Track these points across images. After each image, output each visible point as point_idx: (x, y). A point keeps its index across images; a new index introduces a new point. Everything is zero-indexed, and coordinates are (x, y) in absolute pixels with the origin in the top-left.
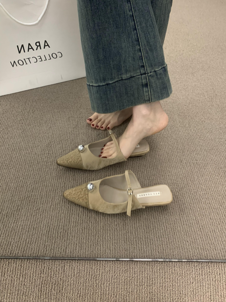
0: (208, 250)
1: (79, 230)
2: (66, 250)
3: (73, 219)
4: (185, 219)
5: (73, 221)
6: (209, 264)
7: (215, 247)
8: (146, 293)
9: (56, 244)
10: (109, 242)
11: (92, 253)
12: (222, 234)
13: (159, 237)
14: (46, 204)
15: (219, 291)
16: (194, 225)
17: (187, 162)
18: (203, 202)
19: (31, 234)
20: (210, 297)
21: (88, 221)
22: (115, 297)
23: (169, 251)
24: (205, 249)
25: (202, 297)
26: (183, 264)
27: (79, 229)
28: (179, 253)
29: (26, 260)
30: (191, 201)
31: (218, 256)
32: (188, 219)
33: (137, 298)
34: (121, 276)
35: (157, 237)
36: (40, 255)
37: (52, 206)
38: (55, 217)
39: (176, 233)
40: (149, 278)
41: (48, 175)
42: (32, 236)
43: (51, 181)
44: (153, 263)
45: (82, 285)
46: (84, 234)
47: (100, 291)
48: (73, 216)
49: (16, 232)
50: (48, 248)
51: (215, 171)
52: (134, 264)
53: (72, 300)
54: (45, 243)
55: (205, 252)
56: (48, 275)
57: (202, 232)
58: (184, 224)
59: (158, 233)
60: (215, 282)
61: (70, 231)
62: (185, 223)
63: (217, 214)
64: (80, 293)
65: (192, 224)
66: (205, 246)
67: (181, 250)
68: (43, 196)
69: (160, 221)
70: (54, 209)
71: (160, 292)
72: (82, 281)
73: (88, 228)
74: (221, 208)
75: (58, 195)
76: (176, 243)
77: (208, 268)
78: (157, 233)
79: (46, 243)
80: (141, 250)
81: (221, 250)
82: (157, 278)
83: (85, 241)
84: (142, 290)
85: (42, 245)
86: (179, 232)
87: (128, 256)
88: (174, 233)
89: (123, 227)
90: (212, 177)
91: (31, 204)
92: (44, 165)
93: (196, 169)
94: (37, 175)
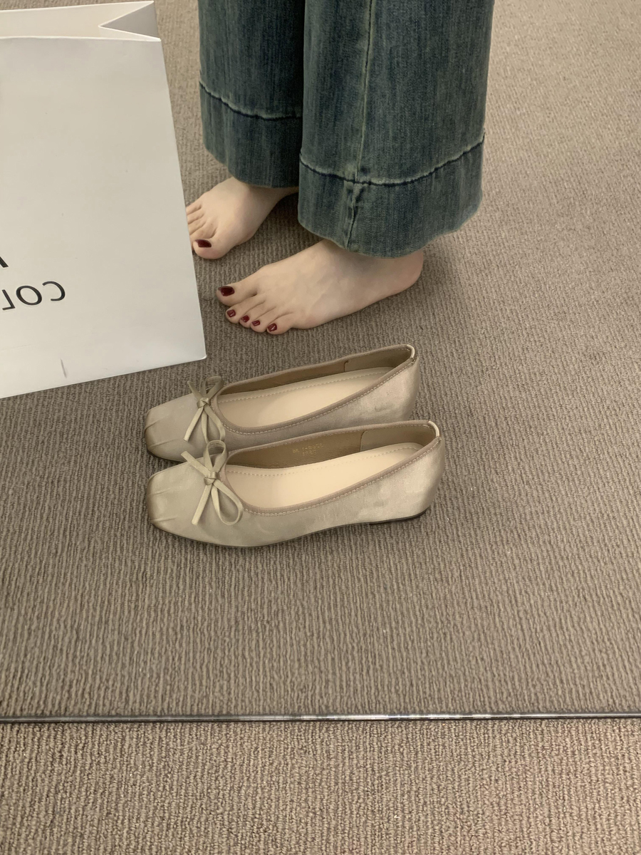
0: (540, 682)
1: (165, 633)
2: (128, 696)
3: (146, 601)
4: (475, 591)
5: (149, 606)
6: (543, 726)
7: (561, 673)
8: (361, 813)
9: (98, 677)
10: (255, 668)
11: (205, 701)
12: (583, 632)
13: (399, 647)
14: (64, 554)
15: (574, 803)
16: (502, 610)
17: (486, 416)
18: (531, 538)
19: (23, 648)
20: (548, 819)
21: (193, 605)
22: (271, 827)
23: (427, 690)
24: (532, 680)
25: (524, 822)
26: (468, 728)
27: (165, 629)
28: (456, 693)
29: (9, 726)
30: (495, 537)
31: (568, 699)
32: (485, 593)
33: (336, 828)
34: (289, 766)
35: (393, 649)
36: (51, 712)
37: (85, 562)
38: (93, 595)
39: (451, 635)
40: (369, 769)
41: (69, 462)
42: (26, 655)
43: (79, 481)
44: (383, 726)
45: (174, 794)
46: (181, 645)
47: (228, 809)
48: (148, 592)
50: (74, 690)
51: (570, 443)
52: (327, 730)
53: (145, 837)
54: (65, 675)
55: (532, 689)
56: (75, 767)
57: (526, 632)
58: (472, 608)
59: (398, 634)
60: (561, 777)
61: (138, 635)
62: (475, 604)
63: (569, 575)
64: (170, 818)
65: (496, 606)
66: (532, 672)
67: (463, 686)
68: (56, 531)
69: (402, 598)
70: (90, 571)
71: (403, 811)
72: (175, 783)
73: (192, 626)
74: (582, 554)
75: (101, 525)
76: (449, 663)
77: (539, 737)
78: (395, 636)
79: (69, 676)
80: (348, 686)
81: (577, 680)
82: (394, 769)
83: (185, 664)
84: (351, 803)
85: (57, 680)
86: (458, 631)
87: (310, 706)
88: (445, 634)
89: (297, 622)
90: (560, 462)
91: (19, 557)
92: (55, 431)
93: (513, 436)
94: (36, 463)
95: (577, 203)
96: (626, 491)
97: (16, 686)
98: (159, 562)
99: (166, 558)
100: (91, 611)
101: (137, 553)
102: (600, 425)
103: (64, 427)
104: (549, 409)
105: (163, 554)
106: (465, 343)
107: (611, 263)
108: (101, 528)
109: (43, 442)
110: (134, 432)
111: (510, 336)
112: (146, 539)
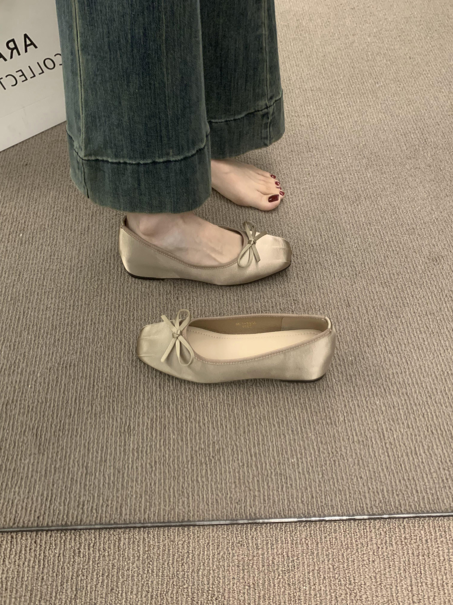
1: (144, 467)
2: (121, 510)
3: (131, 445)
4: (355, 430)
5: (133, 449)
6: (405, 523)
7: (416, 486)
8: (281, 586)
9: (101, 498)
10: (205, 489)
11: (172, 512)
12: (431, 456)
13: (303, 471)
14: (76, 416)
15: (428, 576)
16: (374, 443)
17: (360, 306)
18: (394, 391)
19: (51, 481)
20: (410, 588)
21: (163, 447)
22: (220, 596)
23: (324, 500)
24: (396, 491)
25: (393, 590)
26: (352, 526)
27: (144, 464)
28: (344, 501)
29: (45, 533)
30: (368, 391)
31: (421, 504)
32: (362, 431)
33: (264, 596)
34: (231, 555)
35: (299, 473)
36: (71, 523)
37: (89, 420)
38: (96, 443)
39: (339, 461)
40: (285, 556)
41: (76, 353)
42: (53, 485)
43: (83, 365)
44: (294, 526)
45: (155, 576)
46: (155, 475)
47: (191, 585)
48: (132, 439)
49: (22, 479)
50: (86, 507)
51: (420, 322)
52: (256, 530)
54: (80, 497)
55: (396, 497)
56: (89, 559)
57: (391, 457)
58: (353, 442)
59: (302, 463)
60: (419, 558)
61: (127, 469)
62: (355, 440)
63: (421, 417)
64: (152, 592)
65: (369, 440)
66: (396, 485)
67: (348, 496)
68: (70, 400)
69: (304, 437)
70: (94, 426)
71: (309, 584)
72: (155, 568)
73: (162, 461)
74: (429, 401)
75: (99, 395)
76: (338, 481)
77: (402, 530)
78: (300, 463)
79: (82, 498)
80: (269, 499)
81: (428, 491)
82: (302, 555)
83: (159, 488)
84: (273, 579)
85: (74, 502)
86: (344, 459)
87: (243, 514)
89: (233, 456)
90: (413, 336)
91: (46, 419)
92: (66, 332)
93: (379, 319)
94: (54, 354)
95: (421, 149)
97: (48, 506)
98: (139, 418)
99: (143, 416)
100: (95, 453)
101: (124, 413)
102: (440, 309)
103: (72, 329)
104: (404, 299)
105: (141, 413)
106: (344, 255)
107: (446, 191)
108: (99, 397)
109: (59, 340)
110: (119, 330)
111: (375, 248)
112: (129, 403)
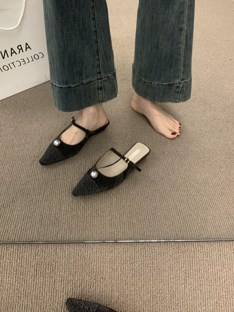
0: (184, 231)
1: (69, 217)
2: (57, 235)
3: (63, 208)
4: (164, 205)
6: (185, 243)
7: (191, 229)
8: (129, 270)
9: (48, 230)
10: (96, 227)
11: (81, 237)
12: (198, 217)
13: (141, 221)
14: (39, 195)
16: (173, 210)
17: (168, 154)
19: (26, 222)
21: (77, 209)
23: (149, 234)
24: (182, 231)
26: (162, 244)
28: (158, 234)
29: (22, 245)
30: (171, 189)
31: (193, 236)
32: (167, 205)
33: (121, 274)
34: (107, 256)
35: (139, 222)
36: (34, 240)
37: (44, 197)
38: (47, 207)
40: (131, 257)
41: (40, 169)
42: (27, 224)
43: (43, 174)
44: (135, 244)
45: (72, 265)
46: (74, 221)
47: (88, 269)
48: (64, 206)
49: (12, 221)
50: (41, 234)
51: (195, 162)
52: (118, 246)
54: (39, 230)
55: (182, 233)
56: (42, 257)
57: (180, 216)
58: (163, 210)
59: (140, 218)
61: (61, 218)
63: (194, 200)
64: (71, 272)
65: (171, 209)
66: (182, 228)
67: (160, 232)
68: (36, 189)
70: (46, 200)
71: (141, 269)
72: (72, 262)
73: (77, 215)
74: (198, 194)
75: (49, 187)
77: (184, 247)
78: (139, 218)
80: (125, 233)
81: (196, 231)
82: (139, 257)
83: (75, 226)
84: (125, 267)
85: (36, 231)
86: (159, 217)
87: (113, 238)
88: (155, 217)
89: (109, 214)
90: (191, 167)
93: (177, 160)
95: (198, 91)
96: (212, 175)
98: (67, 197)
99: (69, 196)
101: (60, 195)
102: (204, 156)
104: (188, 152)
